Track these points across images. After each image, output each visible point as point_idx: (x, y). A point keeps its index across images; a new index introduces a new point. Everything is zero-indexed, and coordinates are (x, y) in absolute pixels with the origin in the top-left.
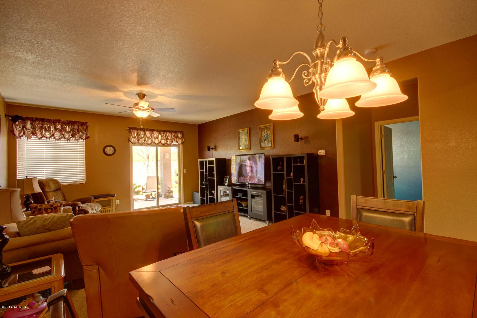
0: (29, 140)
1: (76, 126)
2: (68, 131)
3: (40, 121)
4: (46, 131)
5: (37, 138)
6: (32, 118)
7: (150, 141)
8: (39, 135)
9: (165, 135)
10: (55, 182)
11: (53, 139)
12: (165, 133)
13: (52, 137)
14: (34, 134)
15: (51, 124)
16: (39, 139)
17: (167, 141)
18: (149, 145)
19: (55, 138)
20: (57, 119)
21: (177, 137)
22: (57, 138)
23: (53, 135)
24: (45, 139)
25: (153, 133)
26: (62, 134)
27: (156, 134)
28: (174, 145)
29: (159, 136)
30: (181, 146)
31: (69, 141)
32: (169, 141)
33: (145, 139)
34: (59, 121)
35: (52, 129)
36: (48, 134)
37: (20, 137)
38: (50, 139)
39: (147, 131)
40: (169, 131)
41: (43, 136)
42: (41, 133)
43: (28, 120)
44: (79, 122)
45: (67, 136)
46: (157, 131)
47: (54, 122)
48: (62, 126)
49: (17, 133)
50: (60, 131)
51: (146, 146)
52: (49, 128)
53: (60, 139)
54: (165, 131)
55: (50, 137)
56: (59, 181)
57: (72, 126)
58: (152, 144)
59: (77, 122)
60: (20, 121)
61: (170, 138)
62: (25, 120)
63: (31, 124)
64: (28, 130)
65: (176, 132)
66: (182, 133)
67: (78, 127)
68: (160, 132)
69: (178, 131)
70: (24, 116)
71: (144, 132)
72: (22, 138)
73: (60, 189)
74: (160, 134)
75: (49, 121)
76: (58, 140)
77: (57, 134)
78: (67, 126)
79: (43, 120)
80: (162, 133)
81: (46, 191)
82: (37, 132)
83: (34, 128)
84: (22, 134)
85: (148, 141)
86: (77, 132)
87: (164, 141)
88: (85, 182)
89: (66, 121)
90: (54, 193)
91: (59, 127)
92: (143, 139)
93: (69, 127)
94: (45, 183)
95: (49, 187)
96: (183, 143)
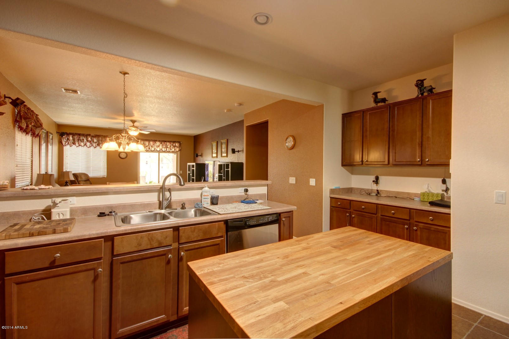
0: (71, 147)
1: (100, 138)
2: (95, 141)
3: (78, 135)
4: (81, 141)
5: (76, 146)
6: (73, 133)
7: (153, 149)
8: (77, 145)
9: (165, 144)
10: (86, 175)
11: (85, 147)
12: (165, 143)
13: (85, 146)
14: (74, 143)
15: (84, 137)
16: (77, 147)
17: (167, 149)
18: (152, 151)
19: (87, 146)
20: (88, 133)
21: (175, 146)
22: (88, 146)
23: (85, 145)
24: (81, 147)
25: (156, 143)
26: (92, 144)
27: (158, 143)
28: (173, 152)
29: (160, 145)
30: (179, 153)
31: (95, 149)
32: (168, 149)
33: (149, 147)
34: (90, 135)
35: (85, 140)
36: (82, 144)
37: (66, 145)
38: (84, 147)
39: (151, 141)
40: (169, 142)
41: (80, 145)
42: (79, 143)
43: (70, 135)
44: (102, 136)
45: (94, 145)
46: (159, 141)
47: (87, 136)
48: (91, 138)
49: (64, 143)
50: (90, 142)
51: (150, 152)
52: (83, 140)
53: (90, 147)
54: (165, 141)
55: (84, 146)
56: (88, 175)
57: (98, 139)
58: (154, 151)
59: (101, 135)
60: (66, 135)
61: (169, 146)
62: (68, 135)
63: (72, 137)
64: (70, 141)
65: (174, 142)
66: (179, 142)
67: (102, 138)
68: (161, 142)
69: (176, 142)
70: (68, 132)
71: (149, 142)
72: (67, 146)
73: (89, 180)
74: (161, 143)
75: (83, 135)
76: (89, 148)
77: (88, 144)
78: (95, 139)
79: (79, 135)
80: (163, 142)
81: (79, 180)
82: (76, 142)
83: (74, 140)
84: (67, 144)
85: (152, 149)
86: (101, 142)
87: (165, 149)
88: (106, 177)
89: (94, 135)
90: (84, 182)
91: (89, 139)
92: (148, 147)
93: (96, 139)
94: (79, 176)
95: (81, 178)
96: (180, 150)
